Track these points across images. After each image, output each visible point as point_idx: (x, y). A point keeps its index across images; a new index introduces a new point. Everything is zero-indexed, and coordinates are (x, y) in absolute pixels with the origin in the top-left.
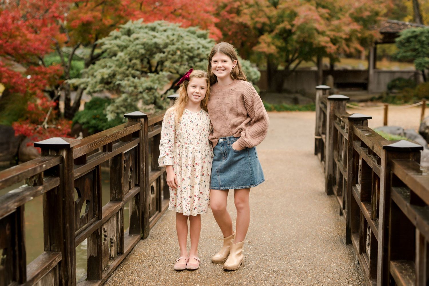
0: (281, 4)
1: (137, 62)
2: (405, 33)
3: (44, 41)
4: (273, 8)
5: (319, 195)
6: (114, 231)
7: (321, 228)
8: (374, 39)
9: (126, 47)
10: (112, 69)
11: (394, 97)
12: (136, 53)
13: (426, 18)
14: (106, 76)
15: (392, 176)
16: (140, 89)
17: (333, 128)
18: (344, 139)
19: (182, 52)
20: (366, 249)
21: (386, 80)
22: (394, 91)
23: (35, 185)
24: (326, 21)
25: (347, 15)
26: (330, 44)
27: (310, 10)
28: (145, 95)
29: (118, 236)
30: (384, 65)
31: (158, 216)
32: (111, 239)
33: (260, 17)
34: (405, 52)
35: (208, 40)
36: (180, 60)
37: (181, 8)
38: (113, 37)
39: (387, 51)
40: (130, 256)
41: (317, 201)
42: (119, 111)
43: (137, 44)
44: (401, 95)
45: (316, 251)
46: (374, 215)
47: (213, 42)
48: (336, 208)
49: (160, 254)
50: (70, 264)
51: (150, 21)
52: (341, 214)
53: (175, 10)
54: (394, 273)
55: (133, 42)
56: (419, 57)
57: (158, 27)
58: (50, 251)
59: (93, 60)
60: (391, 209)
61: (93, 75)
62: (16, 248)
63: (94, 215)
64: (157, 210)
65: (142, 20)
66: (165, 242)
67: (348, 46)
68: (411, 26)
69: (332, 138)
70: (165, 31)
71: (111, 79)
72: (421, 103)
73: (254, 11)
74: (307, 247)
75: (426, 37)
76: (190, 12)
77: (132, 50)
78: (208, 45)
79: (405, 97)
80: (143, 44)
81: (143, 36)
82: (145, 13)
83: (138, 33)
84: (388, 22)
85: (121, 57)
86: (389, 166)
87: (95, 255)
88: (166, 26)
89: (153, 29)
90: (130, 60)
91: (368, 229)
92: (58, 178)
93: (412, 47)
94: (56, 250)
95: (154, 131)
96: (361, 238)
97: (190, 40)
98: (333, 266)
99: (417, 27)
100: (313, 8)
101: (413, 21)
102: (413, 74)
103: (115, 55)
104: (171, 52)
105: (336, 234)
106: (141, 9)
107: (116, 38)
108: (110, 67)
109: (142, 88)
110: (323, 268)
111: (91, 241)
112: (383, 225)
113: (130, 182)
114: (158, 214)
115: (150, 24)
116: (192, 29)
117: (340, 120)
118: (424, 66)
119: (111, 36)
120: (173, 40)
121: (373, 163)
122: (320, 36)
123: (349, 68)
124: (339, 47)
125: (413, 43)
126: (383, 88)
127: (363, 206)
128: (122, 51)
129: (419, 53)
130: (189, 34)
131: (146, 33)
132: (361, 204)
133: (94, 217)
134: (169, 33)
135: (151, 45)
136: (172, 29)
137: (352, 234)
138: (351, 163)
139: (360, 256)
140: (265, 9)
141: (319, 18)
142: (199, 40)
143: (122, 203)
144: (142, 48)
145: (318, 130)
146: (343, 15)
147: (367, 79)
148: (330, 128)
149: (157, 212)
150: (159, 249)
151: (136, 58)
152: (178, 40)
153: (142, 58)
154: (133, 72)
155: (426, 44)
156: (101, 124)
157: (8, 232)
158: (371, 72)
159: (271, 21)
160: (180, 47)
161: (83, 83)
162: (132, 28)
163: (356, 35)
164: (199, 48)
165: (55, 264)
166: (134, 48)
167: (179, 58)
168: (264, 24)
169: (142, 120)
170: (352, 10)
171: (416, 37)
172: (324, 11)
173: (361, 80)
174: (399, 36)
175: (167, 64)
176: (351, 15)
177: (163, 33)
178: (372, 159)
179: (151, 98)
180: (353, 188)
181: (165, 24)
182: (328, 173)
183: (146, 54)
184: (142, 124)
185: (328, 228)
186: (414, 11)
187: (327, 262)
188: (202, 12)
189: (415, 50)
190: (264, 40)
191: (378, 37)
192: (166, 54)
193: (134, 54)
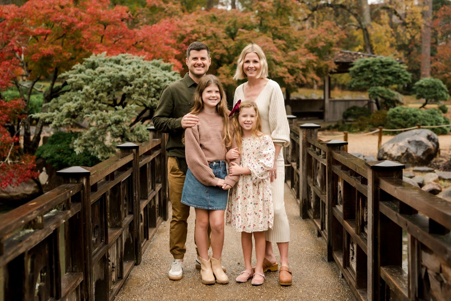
0: (238, 36)
1: (104, 95)
2: (358, 63)
3: (4, 75)
4: (230, 40)
5: (294, 219)
6: (114, 256)
7: (302, 249)
8: (330, 69)
9: (91, 80)
10: (78, 102)
11: (350, 126)
12: (103, 86)
13: (376, 48)
14: (73, 110)
15: (379, 192)
16: (109, 122)
17: (306, 155)
18: (320, 164)
19: (150, 85)
20: (349, 263)
21: (341, 109)
22: (350, 119)
23: (64, 209)
24: (283, 52)
25: (303, 46)
26: (288, 75)
27: (267, 41)
28: (114, 128)
29: (118, 261)
30: (337, 94)
31: (146, 244)
32: (113, 264)
33: (218, 49)
34: (359, 81)
35: (173, 72)
36: (147, 93)
37: (143, 41)
38: (77, 71)
39: (339, 80)
40: (128, 280)
41: (294, 225)
42: (87, 144)
43: (103, 78)
44: (356, 123)
45: (302, 268)
46: (359, 230)
47: (177, 75)
48: (313, 230)
49: (156, 278)
50: (89, 284)
51: (112, 54)
52: (319, 235)
53: (137, 43)
54: (386, 277)
55: (98, 76)
56: (373, 86)
57: (123, 60)
58: (72, 271)
59: (53, 94)
60: (379, 221)
61: (58, 109)
62: (54, 266)
63: (101, 240)
64: (145, 238)
65: (105, 52)
66: (159, 267)
67: (305, 76)
68: (363, 55)
69: (305, 164)
70: (130, 64)
71: (78, 112)
72: (378, 130)
73: (212, 43)
74: (293, 266)
75: (378, 66)
76: (151, 44)
77: (98, 83)
78: (173, 78)
79: (360, 125)
80: (109, 77)
81: (108, 69)
82: (107, 46)
83: (103, 67)
84: (341, 52)
85: (87, 90)
86: (376, 183)
87: (102, 278)
88: (130, 59)
89: (118, 62)
90: (97, 93)
91: (351, 245)
92: (80, 204)
93: (365, 76)
94: (78, 271)
95: (143, 161)
96: (345, 253)
97: (156, 73)
98: (320, 281)
99: (369, 56)
100: (270, 39)
101: (364, 50)
102: (367, 102)
103: (81, 88)
104: (138, 85)
105: (317, 253)
106: (101, 41)
107: (80, 71)
108: (76, 100)
109: (111, 121)
110: (312, 283)
111: (99, 265)
112: (372, 236)
113: (125, 210)
114: (146, 242)
115: (114, 57)
116: (156, 61)
117: (315, 147)
118: (377, 95)
119: (74, 69)
120: (139, 73)
121: (357, 183)
122: (278, 66)
123: (303, 98)
124: (297, 77)
125: (366, 73)
126: (339, 117)
127: (346, 224)
128: (88, 84)
129: (372, 82)
130: (154, 66)
131: (111, 66)
132: (343, 222)
133: (102, 242)
134: (135, 66)
135: (118, 78)
136: (137, 63)
137: (334, 252)
138: (330, 185)
139: (344, 270)
140: (223, 40)
141: (276, 49)
142: (164, 72)
143: (121, 229)
144: (108, 81)
145: (286, 158)
146: (298, 46)
147: (323, 108)
148: (303, 155)
149: (145, 240)
150: (154, 273)
151: (103, 92)
152: (144, 73)
153: (108, 91)
154: (100, 105)
155: (378, 73)
156: (66, 159)
157: (47, 252)
158: (327, 101)
159: (229, 53)
160: (147, 79)
161: (48, 117)
162: (96, 61)
163: (313, 65)
164: (165, 81)
165: (79, 283)
166: (100, 81)
167: (146, 91)
168: (222, 55)
169: (134, 150)
170: (307, 41)
171: (368, 66)
172: (280, 42)
173: (317, 109)
174: (352, 66)
175: (135, 96)
176: (306, 46)
177: (128, 65)
178: (355, 180)
179: (120, 131)
180: (334, 208)
181: (129, 57)
182: (303, 198)
183: (112, 86)
184: (134, 154)
185: (309, 248)
186: (365, 42)
187: (313, 278)
188: (163, 44)
189: (367, 79)
190: (223, 71)
191: (333, 67)
192: (133, 86)
193: (100, 87)
